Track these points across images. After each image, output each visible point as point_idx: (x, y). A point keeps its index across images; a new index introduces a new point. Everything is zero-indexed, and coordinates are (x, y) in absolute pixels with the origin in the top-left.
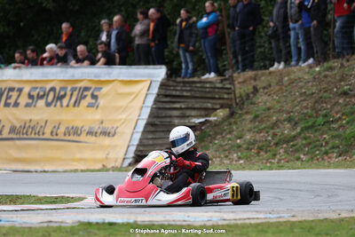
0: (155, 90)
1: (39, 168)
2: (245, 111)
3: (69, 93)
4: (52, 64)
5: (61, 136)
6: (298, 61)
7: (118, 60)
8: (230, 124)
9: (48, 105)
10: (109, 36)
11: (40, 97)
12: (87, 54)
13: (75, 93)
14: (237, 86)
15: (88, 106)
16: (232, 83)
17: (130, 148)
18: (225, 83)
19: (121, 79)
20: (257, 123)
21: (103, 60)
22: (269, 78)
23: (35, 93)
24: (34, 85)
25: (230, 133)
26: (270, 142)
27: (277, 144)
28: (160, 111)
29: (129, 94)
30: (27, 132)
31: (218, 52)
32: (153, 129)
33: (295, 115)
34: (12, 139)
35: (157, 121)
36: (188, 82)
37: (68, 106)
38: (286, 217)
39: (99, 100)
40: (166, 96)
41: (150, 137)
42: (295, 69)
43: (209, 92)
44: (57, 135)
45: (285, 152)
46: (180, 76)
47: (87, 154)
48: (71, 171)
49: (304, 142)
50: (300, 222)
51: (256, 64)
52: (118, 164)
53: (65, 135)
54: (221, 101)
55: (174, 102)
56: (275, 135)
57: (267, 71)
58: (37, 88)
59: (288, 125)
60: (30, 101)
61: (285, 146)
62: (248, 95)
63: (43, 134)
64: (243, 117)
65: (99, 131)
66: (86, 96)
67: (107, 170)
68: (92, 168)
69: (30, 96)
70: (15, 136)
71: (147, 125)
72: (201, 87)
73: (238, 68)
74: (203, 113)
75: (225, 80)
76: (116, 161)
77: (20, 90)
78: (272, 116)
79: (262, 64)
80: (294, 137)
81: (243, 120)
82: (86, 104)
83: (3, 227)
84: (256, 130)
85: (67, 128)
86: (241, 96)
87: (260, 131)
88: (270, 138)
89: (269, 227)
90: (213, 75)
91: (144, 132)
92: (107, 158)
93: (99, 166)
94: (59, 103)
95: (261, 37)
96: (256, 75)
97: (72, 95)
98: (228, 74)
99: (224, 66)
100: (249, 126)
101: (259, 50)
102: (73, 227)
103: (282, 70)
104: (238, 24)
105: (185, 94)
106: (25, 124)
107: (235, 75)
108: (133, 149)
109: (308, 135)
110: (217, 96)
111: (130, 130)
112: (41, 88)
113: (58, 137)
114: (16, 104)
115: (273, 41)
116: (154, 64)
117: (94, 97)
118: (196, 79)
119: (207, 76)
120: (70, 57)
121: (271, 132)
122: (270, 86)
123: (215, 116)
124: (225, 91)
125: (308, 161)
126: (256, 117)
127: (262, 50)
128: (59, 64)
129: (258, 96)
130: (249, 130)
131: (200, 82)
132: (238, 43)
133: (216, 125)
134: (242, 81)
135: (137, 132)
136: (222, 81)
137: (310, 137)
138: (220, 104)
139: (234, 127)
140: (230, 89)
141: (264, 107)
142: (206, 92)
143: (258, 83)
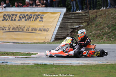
0: (62, 16)
1: (22, 42)
2: (92, 23)
3: (33, 16)
8: (88, 28)
9: (26, 20)
11: (23, 18)
13: (35, 17)
14: (90, 15)
15: (39, 21)
16: (89, 14)
18: (86, 14)
19: (51, 12)
20: (97, 28)
22: (101, 12)
23: (21, 16)
24: (21, 14)
26: (101, 34)
27: (103, 35)
28: (64, 23)
29: (54, 17)
30: (18, 29)
32: (61, 29)
33: (110, 25)
35: (63, 26)
37: (32, 21)
39: (43, 19)
40: (66, 18)
41: (60, 32)
43: (81, 17)
44: (28, 30)
45: (106, 37)
46: (71, 11)
47: (38, 37)
49: (113, 34)
52: (49, 41)
53: (31, 31)
54: (85, 20)
55: (69, 20)
56: (103, 32)
58: (22, 15)
59: (107, 29)
60: (20, 19)
61: (106, 35)
62: (94, 18)
63: (24, 30)
64: (92, 25)
65: (43, 29)
66: (38, 18)
67: (45, 43)
69: (20, 17)
70: (14, 31)
71: (59, 27)
72: (78, 15)
74: (78, 24)
75: (86, 13)
76: (48, 40)
77: (16, 15)
78: (102, 26)
79: (99, 7)
80: (109, 32)
82: (39, 20)
85: (32, 28)
86: (91, 18)
87: (97, 30)
88: (101, 33)
91: (58, 30)
92: (45, 39)
93: (42, 41)
94: (29, 20)
96: (97, 11)
97: (34, 17)
98: (87, 11)
100: (94, 28)
105: (72, 17)
106: (18, 27)
108: (54, 36)
109: (114, 32)
110: (83, 18)
111: (53, 30)
112: (23, 14)
113: (29, 31)
114: (15, 20)
117: (42, 18)
121: (101, 31)
122: (101, 15)
123: (82, 25)
124: (86, 16)
125: (113, 41)
126: (97, 25)
127: (99, 2)
129: (97, 18)
130: (94, 30)
133: (83, 28)
134: (92, 13)
135: (56, 30)
136: (85, 13)
137: (114, 33)
138: (84, 21)
139: (89, 29)
140: (88, 16)
141: (99, 22)
142: (79, 17)
143: (97, 14)
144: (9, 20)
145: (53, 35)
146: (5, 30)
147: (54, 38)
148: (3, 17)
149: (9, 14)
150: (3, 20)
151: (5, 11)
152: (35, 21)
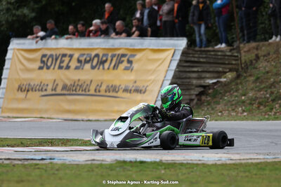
0: (178, 57)
1: (85, 118)
3: (109, 59)
4: (97, 36)
5: (103, 93)
8: (237, 84)
9: (93, 68)
10: (142, 14)
11: (87, 62)
13: (115, 59)
14: (243, 54)
15: (124, 69)
16: (239, 52)
17: (157, 103)
18: (233, 51)
19: (151, 48)
20: (258, 84)
21: (137, 33)
22: (268, 48)
23: (83, 59)
24: (83, 52)
25: (237, 91)
26: (268, 98)
27: (273, 101)
28: (181, 74)
29: (157, 60)
30: (76, 89)
34: (64, 95)
35: (179, 81)
36: (204, 51)
37: (108, 69)
39: (133, 65)
40: (187, 62)
43: (221, 59)
44: (99, 91)
45: (280, 106)
47: (123, 107)
48: (110, 120)
51: (258, 37)
53: (106, 91)
54: (230, 66)
55: (193, 67)
56: (272, 93)
57: (266, 43)
58: (84, 55)
60: (79, 65)
61: (280, 102)
62: (251, 61)
63: (89, 91)
64: (247, 79)
65: (133, 89)
66: (123, 61)
69: (79, 61)
70: (66, 92)
72: (215, 55)
73: (244, 40)
74: (216, 75)
75: (234, 49)
77: (71, 56)
78: (270, 79)
79: (263, 37)
81: (247, 81)
83: (56, 164)
84: (257, 89)
85: (108, 86)
86: (245, 62)
87: (260, 90)
88: (268, 96)
89: (266, 166)
95: (263, 15)
96: (258, 46)
97: (112, 60)
98: (236, 45)
99: (233, 38)
100: (252, 86)
101: (261, 26)
102: (111, 164)
103: (279, 42)
104: (245, 5)
105: (201, 60)
106: (75, 83)
107: (242, 45)
110: (227, 62)
111: (157, 89)
112: (88, 54)
113: (101, 94)
114: (68, 67)
115: (272, 19)
116: (177, 36)
117: (130, 62)
118: (210, 49)
119: (219, 46)
120: (111, 30)
121: (269, 91)
122: (269, 54)
123: (225, 77)
124: (233, 58)
126: (258, 78)
127: (263, 25)
128: (103, 36)
129: (259, 62)
130: (252, 89)
131: (214, 51)
132: (244, 20)
133: (226, 84)
134: (247, 50)
136: (231, 50)
138: (229, 68)
139: (240, 87)
140: (237, 56)
141: (264, 71)
142: (218, 59)
143: (259, 52)
144: (54, 68)
145: (156, 101)
146: (46, 90)
148: (39, 61)
149: (54, 53)
150: (41, 68)
151: (45, 47)
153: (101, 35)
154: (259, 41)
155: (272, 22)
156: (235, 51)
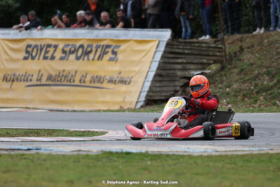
0: (162, 48)
1: (70, 108)
2: (233, 66)
3: (94, 49)
5: (87, 83)
6: (275, 27)
7: (133, 24)
8: (221, 76)
9: (78, 58)
11: (71, 52)
12: (109, 19)
13: (99, 50)
14: (227, 46)
15: (109, 60)
16: (223, 43)
17: (142, 94)
18: (217, 43)
19: (136, 39)
20: (242, 76)
21: (121, 24)
22: (252, 40)
23: (67, 49)
24: (68, 43)
25: (221, 83)
26: (252, 90)
27: (258, 93)
28: (166, 65)
29: (142, 51)
30: (61, 80)
31: (212, 19)
32: (160, 79)
33: (273, 70)
34: (49, 85)
35: (163, 73)
36: (189, 43)
37: (93, 59)
38: (266, 150)
39: (118, 56)
40: (171, 53)
41: (158, 85)
42: (273, 33)
43: (205, 50)
44: (84, 82)
45: (265, 98)
47: (108, 98)
48: (96, 111)
50: (277, 154)
51: (242, 29)
52: (133, 106)
53: (91, 82)
54: (214, 58)
55: (177, 58)
56: (256, 85)
57: (250, 35)
58: (69, 45)
59: (267, 78)
60: (64, 55)
61: (264, 94)
62: (235, 53)
63: (74, 81)
64: (232, 70)
65: (118, 80)
66: (108, 52)
67: (124, 111)
68: (112, 109)
69: (64, 52)
70: (51, 83)
71: (156, 75)
72: (199, 46)
73: (228, 32)
74: (200, 67)
75: (218, 41)
76: (131, 103)
77: (56, 47)
78: (254, 71)
79: (247, 29)
80: (272, 87)
82: (108, 59)
83: (43, 154)
84: (242, 81)
85: (93, 77)
86: (230, 54)
87: (244, 82)
88: (252, 88)
89: (252, 158)
90: (208, 37)
91: (153, 81)
92: (124, 101)
93: (117, 107)
94: (86, 58)
95: (247, 7)
96: (242, 37)
98: (220, 36)
99: (217, 30)
100: (237, 77)
101: (245, 18)
102: (97, 155)
103: (263, 34)
105: (186, 51)
106: (59, 74)
107: (226, 37)
108: (144, 94)
110: (211, 54)
111: (142, 80)
112: (72, 45)
113: (85, 84)
114: (53, 58)
115: (256, 11)
117: (114, 53)
118: (194, 40)
119: (203, 38)
120: (96, 21)
121: (254, 82)
122: (253, 46)
123: (209, 69)
124: (218, 49)
126: (242, 70)
127: (247, 18)
128: (87, 26)
129: (243, 54)
130: (236, 81)
131: (198, 42)
133: (210, 76)
134: (231, 42)
135: (148, 81)
136: (215, 42)
138: (213, 60)
139: (225, 78)
140: (221, 48)
141: (248, 63)
142: (202, 50)
143: (243, 43)
144: (39, 59)
145: (141, 92)
146: (31, 80)
147: (144, 99)
148: (24, 52)
149: (38, 43)
150: (25, 58)
151: (30, 37)
152: (98, 60)
153: (85, 26)
154: (243, 33)
155: (256, 14)
156: (219, 43)
